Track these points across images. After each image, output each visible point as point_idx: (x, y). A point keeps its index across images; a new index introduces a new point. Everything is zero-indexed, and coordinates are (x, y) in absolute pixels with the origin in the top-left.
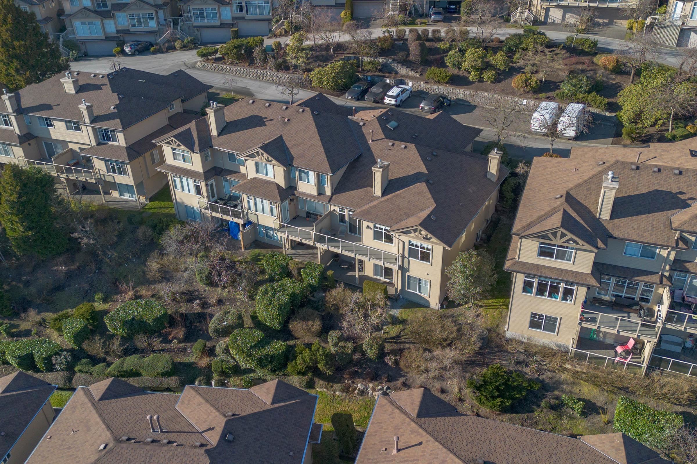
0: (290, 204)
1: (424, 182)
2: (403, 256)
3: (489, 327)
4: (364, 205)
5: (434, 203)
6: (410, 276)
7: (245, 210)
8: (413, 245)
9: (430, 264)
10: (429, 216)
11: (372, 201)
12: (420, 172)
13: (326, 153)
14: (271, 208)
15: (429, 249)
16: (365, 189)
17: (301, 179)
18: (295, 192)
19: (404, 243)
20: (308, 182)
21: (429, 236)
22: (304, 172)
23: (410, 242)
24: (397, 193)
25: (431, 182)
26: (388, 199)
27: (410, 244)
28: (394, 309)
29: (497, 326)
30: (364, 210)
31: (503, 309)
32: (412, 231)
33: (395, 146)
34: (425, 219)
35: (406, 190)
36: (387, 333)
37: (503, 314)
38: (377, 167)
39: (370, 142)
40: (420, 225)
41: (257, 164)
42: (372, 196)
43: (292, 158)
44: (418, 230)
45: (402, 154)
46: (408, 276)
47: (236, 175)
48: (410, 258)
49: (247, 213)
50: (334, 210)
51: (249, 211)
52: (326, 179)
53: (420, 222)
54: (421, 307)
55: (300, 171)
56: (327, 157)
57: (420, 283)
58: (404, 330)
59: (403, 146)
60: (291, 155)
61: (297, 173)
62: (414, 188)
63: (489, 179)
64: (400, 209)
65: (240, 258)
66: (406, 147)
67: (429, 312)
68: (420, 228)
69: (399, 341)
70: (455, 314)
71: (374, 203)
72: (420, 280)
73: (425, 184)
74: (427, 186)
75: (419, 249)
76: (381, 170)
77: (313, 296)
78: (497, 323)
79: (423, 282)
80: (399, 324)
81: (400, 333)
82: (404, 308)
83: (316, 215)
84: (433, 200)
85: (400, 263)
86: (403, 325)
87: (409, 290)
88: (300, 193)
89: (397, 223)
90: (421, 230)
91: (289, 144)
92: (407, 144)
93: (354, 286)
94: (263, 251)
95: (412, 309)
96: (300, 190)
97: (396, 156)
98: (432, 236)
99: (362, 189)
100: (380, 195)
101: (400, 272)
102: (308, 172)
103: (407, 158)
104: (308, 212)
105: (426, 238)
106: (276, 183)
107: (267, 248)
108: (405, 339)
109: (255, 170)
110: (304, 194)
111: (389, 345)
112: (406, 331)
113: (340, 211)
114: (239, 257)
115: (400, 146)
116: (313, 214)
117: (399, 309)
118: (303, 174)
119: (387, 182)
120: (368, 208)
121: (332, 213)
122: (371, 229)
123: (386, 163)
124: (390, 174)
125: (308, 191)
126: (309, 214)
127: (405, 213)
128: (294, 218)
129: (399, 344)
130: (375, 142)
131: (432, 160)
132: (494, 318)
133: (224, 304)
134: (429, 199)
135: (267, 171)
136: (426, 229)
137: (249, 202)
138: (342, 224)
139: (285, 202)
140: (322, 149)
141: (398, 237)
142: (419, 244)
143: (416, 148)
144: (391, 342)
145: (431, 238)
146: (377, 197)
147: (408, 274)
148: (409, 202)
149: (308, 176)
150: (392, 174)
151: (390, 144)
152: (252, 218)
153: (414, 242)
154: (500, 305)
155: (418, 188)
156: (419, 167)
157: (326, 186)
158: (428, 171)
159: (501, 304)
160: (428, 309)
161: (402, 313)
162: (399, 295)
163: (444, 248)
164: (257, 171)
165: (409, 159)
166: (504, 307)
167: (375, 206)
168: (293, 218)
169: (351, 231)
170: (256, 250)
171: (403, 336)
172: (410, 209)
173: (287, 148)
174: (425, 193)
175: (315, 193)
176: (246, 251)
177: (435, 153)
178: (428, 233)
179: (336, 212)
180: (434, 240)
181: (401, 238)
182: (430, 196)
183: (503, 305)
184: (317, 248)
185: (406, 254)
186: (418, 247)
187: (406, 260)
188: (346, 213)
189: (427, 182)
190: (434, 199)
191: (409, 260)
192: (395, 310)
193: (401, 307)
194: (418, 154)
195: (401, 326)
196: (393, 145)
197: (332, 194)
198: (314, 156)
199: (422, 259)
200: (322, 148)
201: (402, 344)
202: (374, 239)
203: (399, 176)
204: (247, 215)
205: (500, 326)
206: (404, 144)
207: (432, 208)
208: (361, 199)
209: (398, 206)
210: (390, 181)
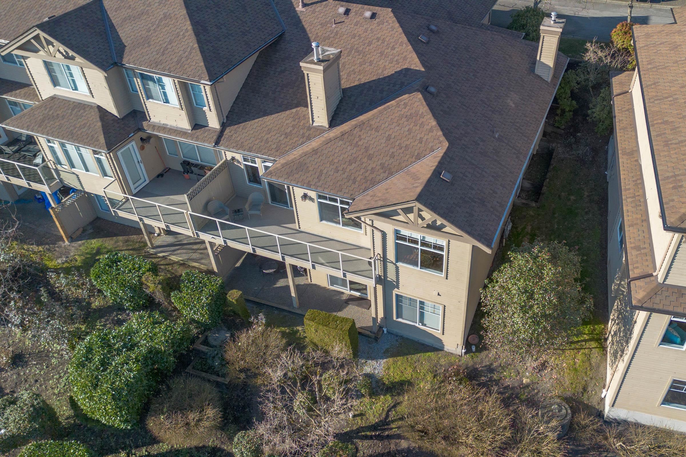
0: (142, 148)
1: (418, 90)
2: (384, 259)
3: (569, 394)
4: (294, 148)
5: (443, 138)
6: (401, 296)
7: (51, 165)
8: (404, 239)
9: (443, 275)
10: (437, 173)
11: (309, 138)
12: (407, 70)
13: (197, 34)
14: (99, 161)
15: (441, 248)
16: (294, 110)
17: (149, 96)
18: (145, 124)
19: (384, 235)
20: (167, 101)
21: (439, 223)
22: (152, 79)
23: (397, 232)
24: (362, 118)
25: (432, 89)
26: (343, 134)
27: (398, 236)
28: (373, 359)
29: (585, 389)
30: (293, 161)
31: (591, 349)
32: (400, 211)
33: (352, 14)
34: (429, 181)
35: (380, 112)
36: (361, 415)
37: (593, 361)
38: (312, 62)
39: (299, 8)
40: (419, 199)
41: (47, 65)
42: (310, 128)
43: (121, 48)
44: (415, 210)
45: (366, 31)
46: (397, 296)
47: (23, 91)
48: (399, 264)
49: (57, 170)
50: (233, 159)
51: (59, 167)
52: (204, 94)
53: (419, 190)
54: (428, 351)
55: (143, 77)
56: (199, 42)
57: (422, 308)
58: (394, 406)
59: (368, 14)
60: (121, 41)
61: (138, 82)
62: (398, 105)
63: (539, 77)
64: (370, 157)
65: (59, 261)
66: (373, 16)
67: (443, 361)
68: (418, 205)
69: (387, 433)
70: (495, 365)
71: (314, 144)
72: (422, 303)
73: (420, 96)
74: (426, 99)
75: (419, 247)
76: (321, 68)
77: (205, 342)
78: (583, 383)
79: (428, 309)
80: (385, 395)
81: (387, 416)
82: (392, 356)
83: (202, 167)
84: (440, 133)
85: (379, 271)
86: (392, 396)
87: (400, 320)
88: (154, 127)
89: (366, 190)
90: (420, 210)
91: (115, 18)
92: (377, 9)
93: (290, 312)
94: (108, 243)
95: (409, 357)
96: (152, 120)
97: (354, 36)
98: (445, 222)
99: (288, 112)
100: (326, 124)
101: (380, 288)
102: (160, 81)
103: (378, 39)
104: (184, 162)
105: (432, 227)
106: (99, 108)
107: (116, 235)
108: (399, 428)
109: (48, 78)
110: (164, 128)
111: (366, 443)
112: (399, 408)
113: (245, 160)
114: (58, 258)
115: (362, 14)
116: (196, 166)
117: (382, 358)
118: (151, 83)
119: (338, 95)
120: (301, 157)
121: (229, 165)
122: (311, 199)
123: (332, 51)
124: (343, 74)
125: (171, 122)
126: (187, 165)
127: (382, 166)
128: (160, 175)
129: (386, 442)
130: (309, 8)
131: (428, 43)
132: (576, 370)
133: (25, 364)
134: (431, 130)
135: (74, 81)
136: (433, 208)
137: (52, 149)
138: (255, 186)
139: (130, 146)
140: (188, 25)
141: (370, 223)
142: (417, 235)
143: (396, 16)
144: (371, 438)
145: (444, 226)
146: (320, 130)
147: (395, 292)
148: (389, 138)
149: (163, 87)
150: (349, 75)
151: (342, 10)
152: (70, 181)
153: (405, 232)
154: (585, 341)
155: (406, 105)
156: (405, 58)
157: (206, 109)
158: (423, 65)
159: (586, 337)
160: (440, 354)
161: (389, 369)
162: (381, 327)
163: (474, 248)
164: (55, 82)
165: (384, 41)
166: (593, 344)
167: (315, 151)
168: (158, 176)
169: (274, 199)
170: (93, 241)
171: (393, 421)
172: (392, 156)
173: (112, 26)
174: (422, 116)
175: (185, 124)
176: (74, 244)
177: (433, 28)
178: (436, 217)
179: (239, 162)
180: (449, 228)
181: (377, 224)
182: (434, 123)
183: (590, 340)
184: (203, 242)
185: (391, 255)
186: (415, 242)
187: (391, 268)
188: (259, 164)
189: (425, 90)
190: (442, 130)
191: (397, 268)
192: (374, 362)
193: (387, 354)
194: (400, 30)
195: (389, 397)
196: (347, 12)
197: (224, 126)
198: (171, 42)
199: (425, 265)
200: (189, 22)
201: (393, 441)
202: (321, 220)
203: (365, 79)
204: (59, 175)
205: (590, 389)
206: (369, 10)
207: (440, 152)
208: (287, 135)
209: (367, 149)
210: (344, 91)
